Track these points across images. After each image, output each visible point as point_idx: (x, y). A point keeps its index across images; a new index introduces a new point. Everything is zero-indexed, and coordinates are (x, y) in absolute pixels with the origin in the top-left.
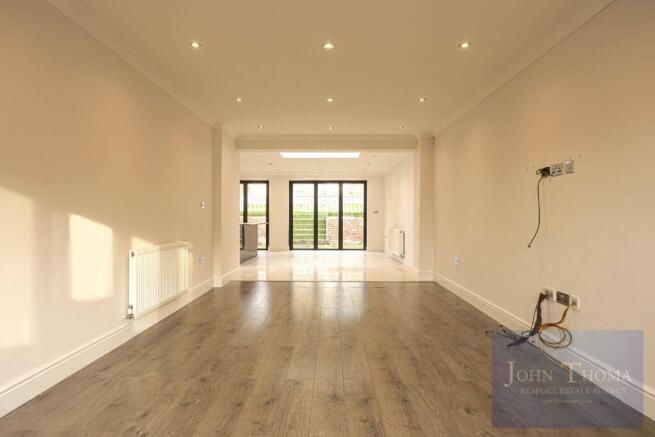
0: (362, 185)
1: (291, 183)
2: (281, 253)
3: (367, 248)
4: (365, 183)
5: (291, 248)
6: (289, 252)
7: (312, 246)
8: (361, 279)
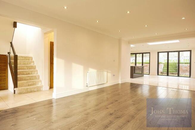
0: (189, 52)
1: (158, 53)
2: (154, 76)
3: (191, 76)
4: (190, 51)
5: (158, 74)
6: (157, 76)
7: (166, 74)
8: (188, 89)
